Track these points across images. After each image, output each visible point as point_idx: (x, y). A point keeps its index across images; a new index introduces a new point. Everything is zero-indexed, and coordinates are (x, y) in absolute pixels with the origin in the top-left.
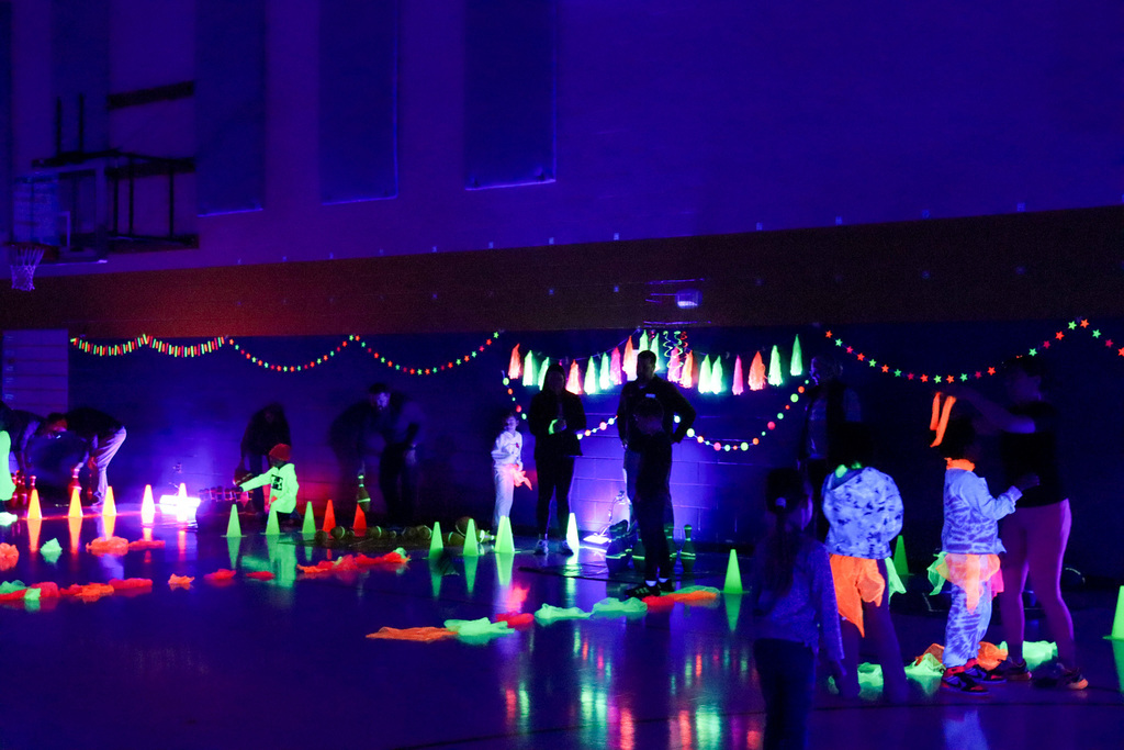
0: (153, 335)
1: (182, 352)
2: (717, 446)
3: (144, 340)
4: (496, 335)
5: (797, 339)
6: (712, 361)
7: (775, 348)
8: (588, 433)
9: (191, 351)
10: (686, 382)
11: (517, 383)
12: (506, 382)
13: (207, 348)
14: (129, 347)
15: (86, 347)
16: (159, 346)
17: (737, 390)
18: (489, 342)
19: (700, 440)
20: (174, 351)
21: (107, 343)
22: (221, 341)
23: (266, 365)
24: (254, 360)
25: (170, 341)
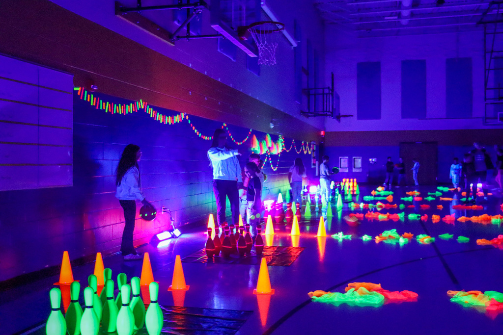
1: (164, 120)
3: (141, 104)
9: (169, 120)
13: (177, 119)
14: (130, 109)
20: (159, 117)
21: (114, 101)
22: (183, 115)
23: (200, 135)
24: (196, 131)
25: (157, 109)
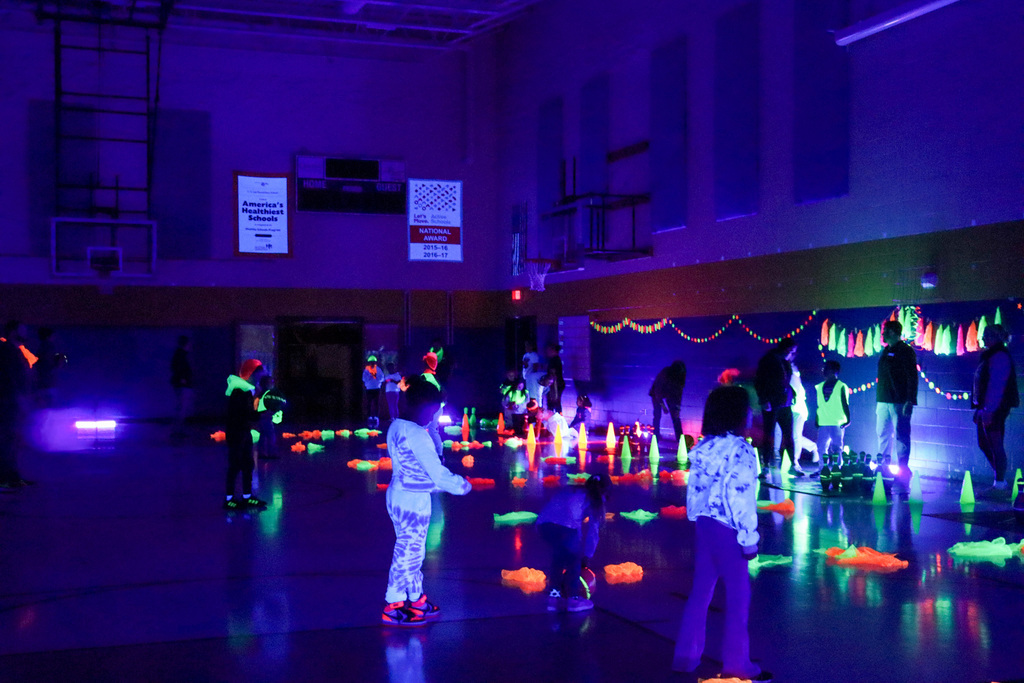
0: (631, 320)
1: (645, 330)
2: (948, 396)
3: (626, 322)
4: (814, 313)
5: (998, 310)
6: (944, 328)
7: (983, 318)
8: (869, 386)
9: (649, 329)
10: (927, 346)
11: (826, 348)
12: (820, 348)
13: (658, 326)
14: (618, 327)
15: (597, 327)
16: (633, 326)
17: (960, 353)
18: (810, 318)
19: (938, 390)
20: (641, 329)
21: (608, 324)
22: (665, 321)
23: (689, 338)
24: (682, 334)
25: (639, 322)
